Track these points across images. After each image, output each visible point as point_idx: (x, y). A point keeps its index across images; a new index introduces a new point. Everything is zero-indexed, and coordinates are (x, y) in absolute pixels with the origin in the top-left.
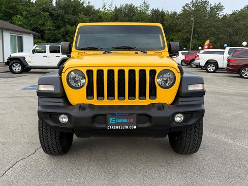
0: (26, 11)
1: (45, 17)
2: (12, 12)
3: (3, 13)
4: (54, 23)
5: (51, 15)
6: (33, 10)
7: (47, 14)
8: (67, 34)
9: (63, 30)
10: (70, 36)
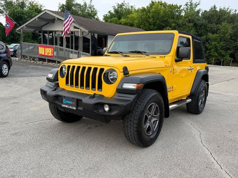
0: (175, 23)
1: (189, 27)
2: (163, 24)
3: (157, 26)
4: (197, 31)
5: (195, 25)
6: (181, 21)
7: (192, 24)
8: (207, 41)
9: (204, 37)
10: (209, 43)
